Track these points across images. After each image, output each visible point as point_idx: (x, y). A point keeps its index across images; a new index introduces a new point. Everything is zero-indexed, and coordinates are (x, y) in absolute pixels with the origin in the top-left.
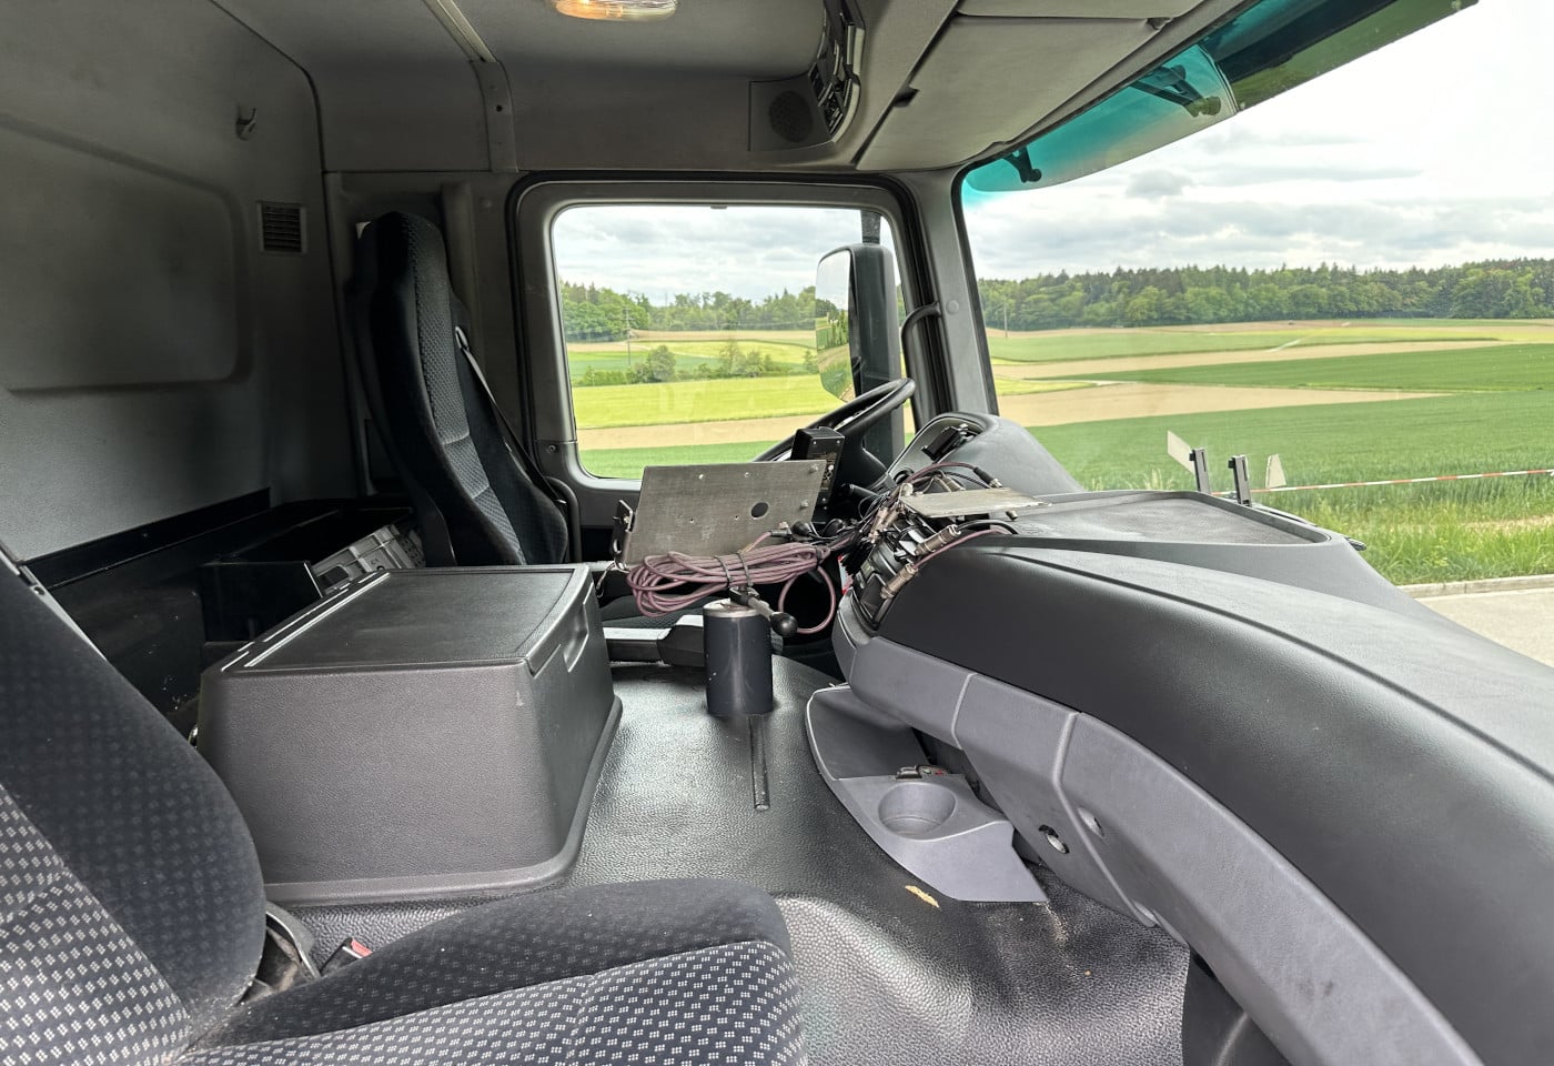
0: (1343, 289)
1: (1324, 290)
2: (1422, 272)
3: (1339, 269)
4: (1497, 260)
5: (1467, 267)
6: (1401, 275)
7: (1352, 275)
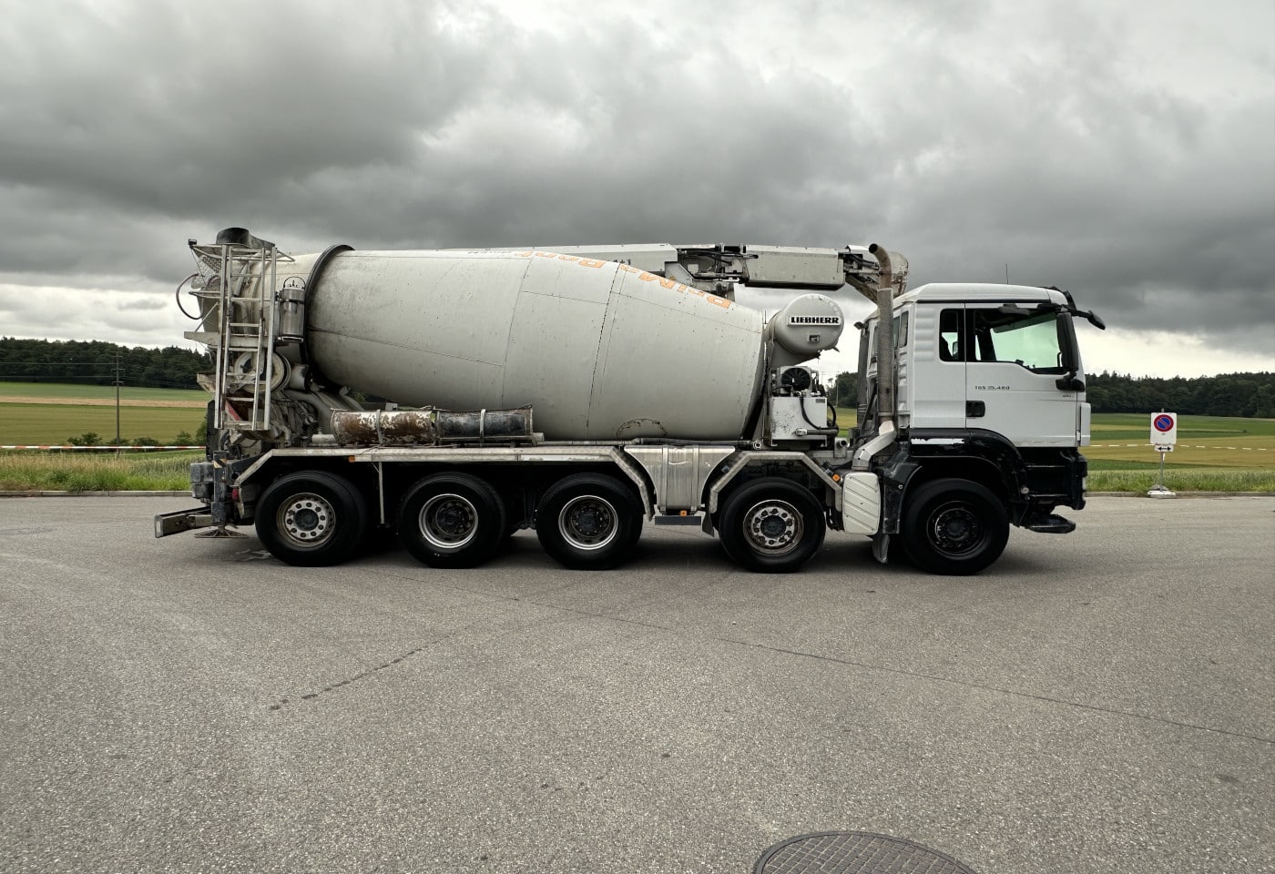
0: (1121, 390)
1: (1105, 391)
2: (1184, 380)
3: (1118, 375)
4: (1244, 372)
5: (1220, 377)
6: (1166, 381)
7: (1127, 380)
